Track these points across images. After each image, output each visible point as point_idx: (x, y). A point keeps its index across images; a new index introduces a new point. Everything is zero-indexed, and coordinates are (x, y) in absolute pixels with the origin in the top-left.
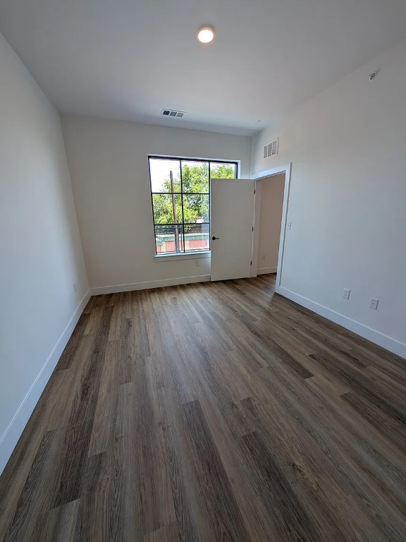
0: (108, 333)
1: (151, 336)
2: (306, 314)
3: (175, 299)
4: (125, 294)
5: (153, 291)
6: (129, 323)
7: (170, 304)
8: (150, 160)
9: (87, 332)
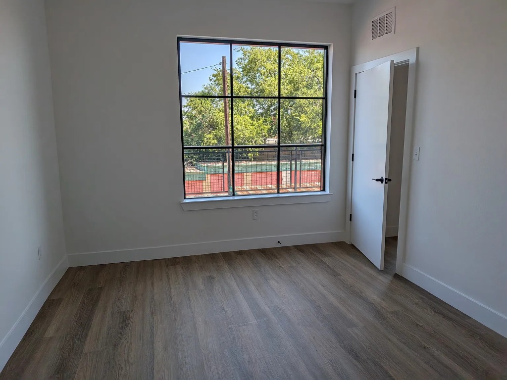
0: (86, 335)
1: (159, 346)
2: (450, 319)
3: (211, 278)
4: (126, 265)
5: (174, 262)
6: (125, 320)
7: (202, 287)
8: (181, 43)
9: (51, 332)
